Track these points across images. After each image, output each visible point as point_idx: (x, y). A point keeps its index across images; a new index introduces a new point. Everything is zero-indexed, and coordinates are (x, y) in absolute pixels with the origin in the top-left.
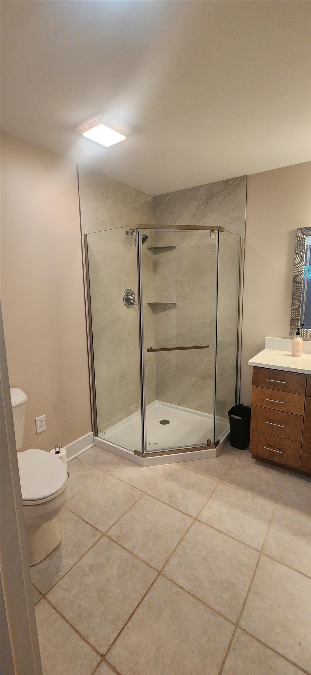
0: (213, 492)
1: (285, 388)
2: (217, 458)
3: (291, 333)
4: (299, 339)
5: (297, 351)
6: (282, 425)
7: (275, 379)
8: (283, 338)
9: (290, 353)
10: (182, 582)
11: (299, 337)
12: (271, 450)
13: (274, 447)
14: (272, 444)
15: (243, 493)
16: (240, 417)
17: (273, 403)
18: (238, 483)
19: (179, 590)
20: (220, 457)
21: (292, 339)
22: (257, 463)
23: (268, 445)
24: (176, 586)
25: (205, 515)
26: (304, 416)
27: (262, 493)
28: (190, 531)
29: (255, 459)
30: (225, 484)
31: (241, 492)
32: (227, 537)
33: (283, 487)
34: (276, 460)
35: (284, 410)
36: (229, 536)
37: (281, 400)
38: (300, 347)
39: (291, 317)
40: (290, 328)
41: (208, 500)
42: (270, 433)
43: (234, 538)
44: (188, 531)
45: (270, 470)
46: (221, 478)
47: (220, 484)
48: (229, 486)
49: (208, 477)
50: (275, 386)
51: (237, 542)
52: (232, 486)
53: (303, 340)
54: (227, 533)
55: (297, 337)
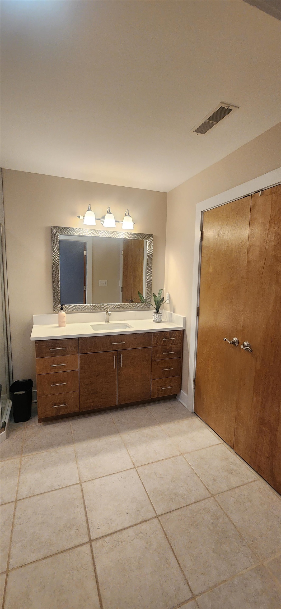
0: (20, 468)
1: (64, 353)
2: (8, 439)
3: (54, 309)
4: (63, 313)
5: (63, 322)
6: (64, 382)
7: (55, 347)
8: (49, 314)
9: (58, 325)
10: (34, 557)
11: (63, 312)
12: (57, 407)
13: (60, 404)
14: (58, 402)
15: (46, 453)
16: (23, 391)
17: (55, 367)
18: (38, 448)
19: (34, 565)
20: (11, 437)
21: (58, 314)
22: (45, 425)
23: (55, 404)
24: (30, 565)
25: (24, 491)
26: (79, 370)
27: (60, 444)
28: (16, 514)
29: (42, 423)
30: (27, 456)
31: (44, 453)
32: (52, 492)
33: (72, 430)
34: (62, 413)
35: (65, 370)
36: (53, 491)
37: (61, 363)
38: (65, 320)
39: (53, 297)
40: (53, 305)
41: (19, 477)
42: (55, 393)
43: (57, 489)
44: (14, 516)
45: (57, 424)
46: (21, 453)
47: (23, 458)
48: (31, 455)
49: (8, 460)
50: (55, 353)
51: (61, 490)
52: (33, 453)
53: (66, 313)
54: (50, 490)
55: (61, 312)
